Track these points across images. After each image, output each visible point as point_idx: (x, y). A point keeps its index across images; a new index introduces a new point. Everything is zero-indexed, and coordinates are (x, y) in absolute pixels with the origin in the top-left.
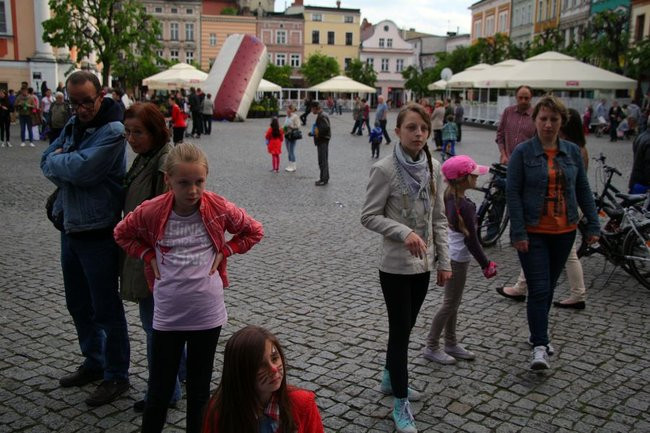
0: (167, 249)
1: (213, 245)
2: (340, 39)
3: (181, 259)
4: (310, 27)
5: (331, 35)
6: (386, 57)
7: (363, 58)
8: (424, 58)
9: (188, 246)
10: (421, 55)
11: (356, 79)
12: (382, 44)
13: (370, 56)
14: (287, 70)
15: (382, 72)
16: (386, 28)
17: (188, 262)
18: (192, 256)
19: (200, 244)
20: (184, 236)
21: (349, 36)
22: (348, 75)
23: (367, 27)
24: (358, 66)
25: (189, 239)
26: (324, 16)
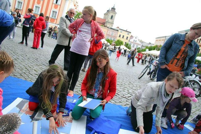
0: (80, 31)
1: (92, 34)
2: (125, 37)
3: (83, 34)
4: (119, 33)
5: (123, 36)
6: (134, 44)
7: (129, 43)
8: (143, 47)
9: (86, 32)
10: (142, 46)
11: (127, 47)
12: (134, 41)
13: (131, 43)
14: (112, 41)
15: (133, 47)
16: (136, 38)
17: (84, 36)
18: (86, 35)
19: (89, 32)
20: (85, 29)
21: (127, 37)
22: (125, 46)
23: (132, 37)
24: (128, 44)
25: (86, 30)
26: (123, 32)
